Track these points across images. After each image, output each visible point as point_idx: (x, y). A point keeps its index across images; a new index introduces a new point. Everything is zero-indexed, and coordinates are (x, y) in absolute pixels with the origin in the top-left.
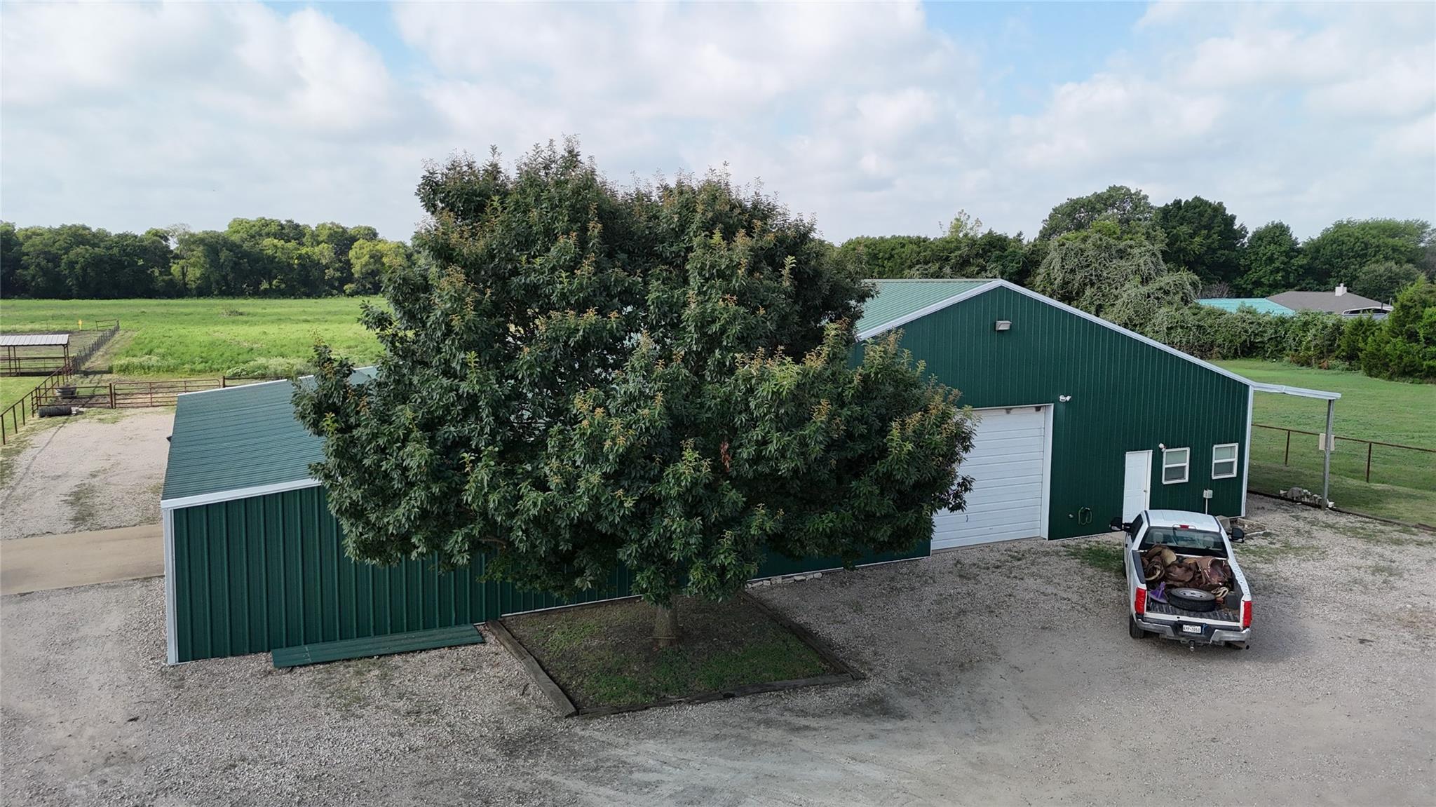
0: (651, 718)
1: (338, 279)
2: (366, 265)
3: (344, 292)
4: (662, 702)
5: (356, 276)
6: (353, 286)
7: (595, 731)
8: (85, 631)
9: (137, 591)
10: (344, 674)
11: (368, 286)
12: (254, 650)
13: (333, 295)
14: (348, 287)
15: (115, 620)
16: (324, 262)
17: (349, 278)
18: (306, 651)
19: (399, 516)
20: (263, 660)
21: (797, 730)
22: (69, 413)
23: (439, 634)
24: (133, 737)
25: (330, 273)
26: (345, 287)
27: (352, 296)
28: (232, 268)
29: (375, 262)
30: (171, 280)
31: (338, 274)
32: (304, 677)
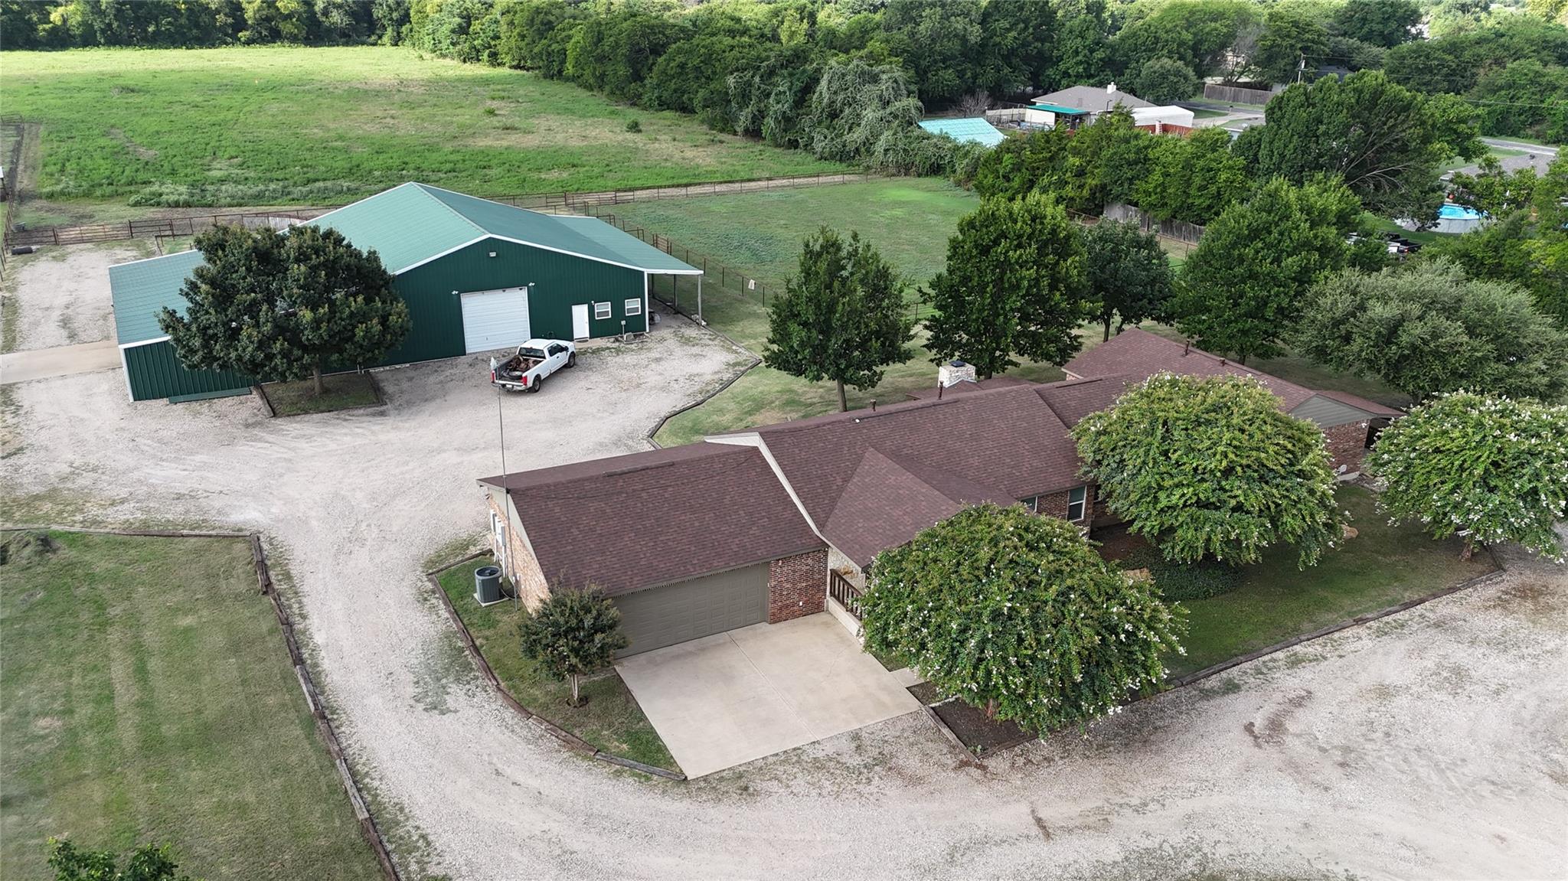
0: (298, 418)
1: (232, 25)
2: (259, 10)
3: (239, 40)
4: (306, 413)
5: (250, 22)
6: (247, 33)
7: (279, 421)
8: (94, 390)
9: (111, 374)
10: (195, 406)
11: (264, 33)
12: (161, 397)
13: (227, 44)
14: (243, 35)
15: (105, 387)
16: (213, 7)
17: (240, 24)
18: (182, 398)
19: (196, 358)
20: (165, 401)
21: (346, 420)
22: (30, 251)
23: (234, 391)
24: (123, 424)
25: (221, 18)
26: (240, 34)
27: (249, 44)
28: (115, 15)
29: (269, 7)
30: (53, 29)
31: (230, 20)
32: (180, 406)
